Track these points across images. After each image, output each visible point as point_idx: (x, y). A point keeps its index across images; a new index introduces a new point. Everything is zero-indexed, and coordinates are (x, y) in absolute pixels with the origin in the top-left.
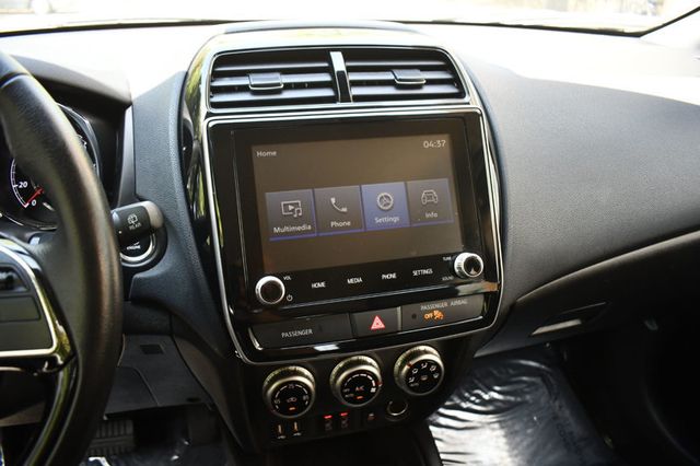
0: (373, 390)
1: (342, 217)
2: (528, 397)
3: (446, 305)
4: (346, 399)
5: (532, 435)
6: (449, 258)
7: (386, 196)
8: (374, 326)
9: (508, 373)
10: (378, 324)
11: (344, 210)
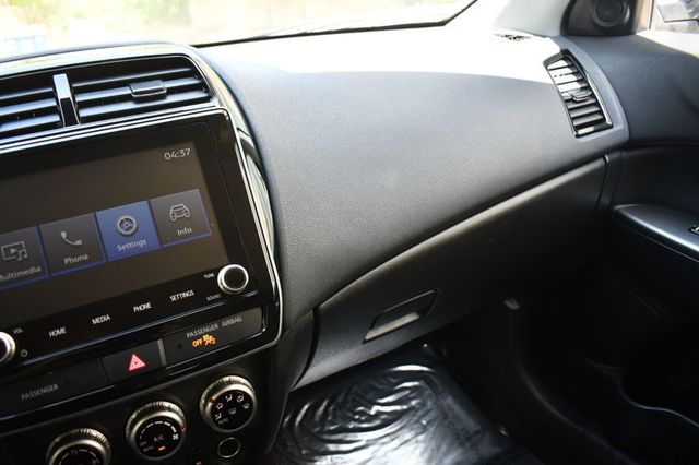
0: (176, 437)
1: (78, 251)
2: (414, 403)
3: (216, 326)
4: (146, 453)
5: (423, 442)
6: (212, 275)
7: (127, 220)
8: (133, 366)
9: (390, 382)
10: (136, 363)
11: (79, 243)
